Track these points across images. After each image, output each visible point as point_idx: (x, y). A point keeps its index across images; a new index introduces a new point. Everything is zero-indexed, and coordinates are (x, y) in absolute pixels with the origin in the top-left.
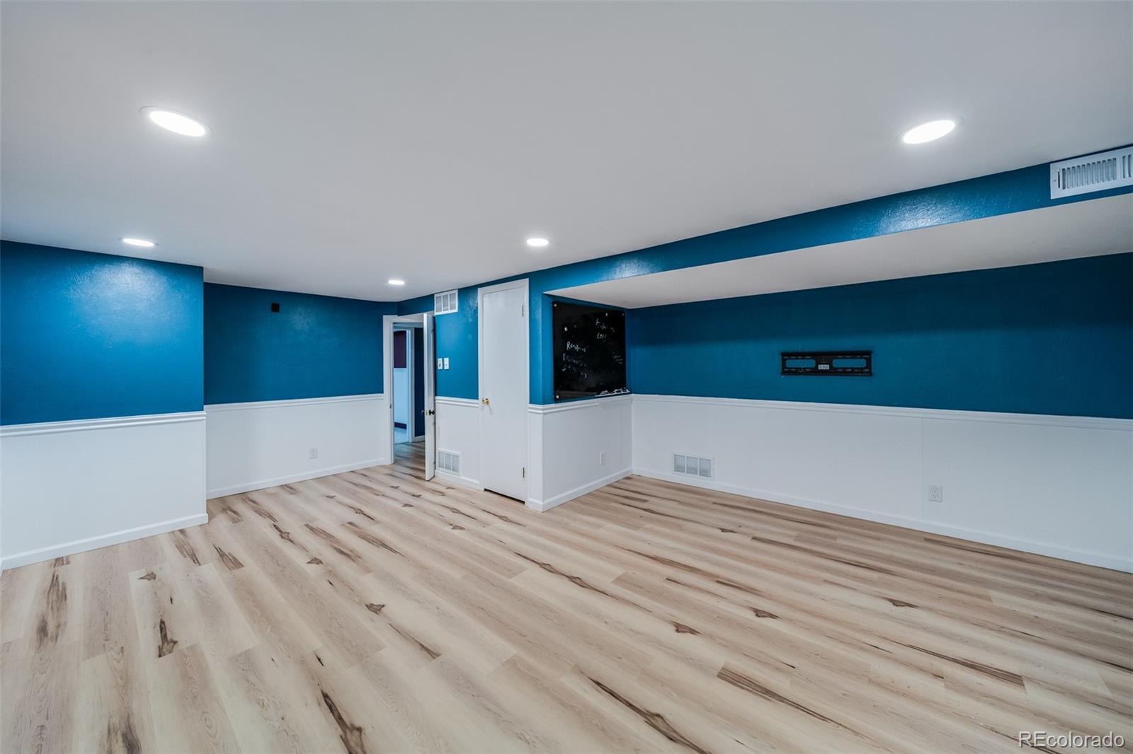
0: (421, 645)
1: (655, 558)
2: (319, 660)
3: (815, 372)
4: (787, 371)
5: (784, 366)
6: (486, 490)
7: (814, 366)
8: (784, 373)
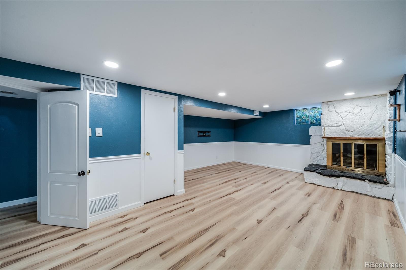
0: (273, 210)
1: (224, 183)
2: (289, 227)
3: (203, 136)
4: (199, 136)
5: (198, 135)
6: (145, 204)
7: (203, 134)
8: (198, 136)
